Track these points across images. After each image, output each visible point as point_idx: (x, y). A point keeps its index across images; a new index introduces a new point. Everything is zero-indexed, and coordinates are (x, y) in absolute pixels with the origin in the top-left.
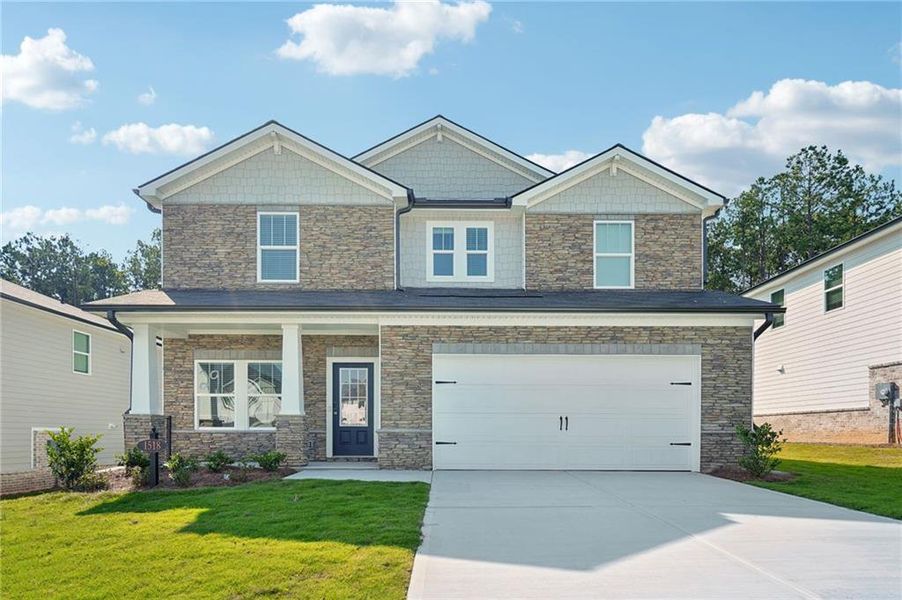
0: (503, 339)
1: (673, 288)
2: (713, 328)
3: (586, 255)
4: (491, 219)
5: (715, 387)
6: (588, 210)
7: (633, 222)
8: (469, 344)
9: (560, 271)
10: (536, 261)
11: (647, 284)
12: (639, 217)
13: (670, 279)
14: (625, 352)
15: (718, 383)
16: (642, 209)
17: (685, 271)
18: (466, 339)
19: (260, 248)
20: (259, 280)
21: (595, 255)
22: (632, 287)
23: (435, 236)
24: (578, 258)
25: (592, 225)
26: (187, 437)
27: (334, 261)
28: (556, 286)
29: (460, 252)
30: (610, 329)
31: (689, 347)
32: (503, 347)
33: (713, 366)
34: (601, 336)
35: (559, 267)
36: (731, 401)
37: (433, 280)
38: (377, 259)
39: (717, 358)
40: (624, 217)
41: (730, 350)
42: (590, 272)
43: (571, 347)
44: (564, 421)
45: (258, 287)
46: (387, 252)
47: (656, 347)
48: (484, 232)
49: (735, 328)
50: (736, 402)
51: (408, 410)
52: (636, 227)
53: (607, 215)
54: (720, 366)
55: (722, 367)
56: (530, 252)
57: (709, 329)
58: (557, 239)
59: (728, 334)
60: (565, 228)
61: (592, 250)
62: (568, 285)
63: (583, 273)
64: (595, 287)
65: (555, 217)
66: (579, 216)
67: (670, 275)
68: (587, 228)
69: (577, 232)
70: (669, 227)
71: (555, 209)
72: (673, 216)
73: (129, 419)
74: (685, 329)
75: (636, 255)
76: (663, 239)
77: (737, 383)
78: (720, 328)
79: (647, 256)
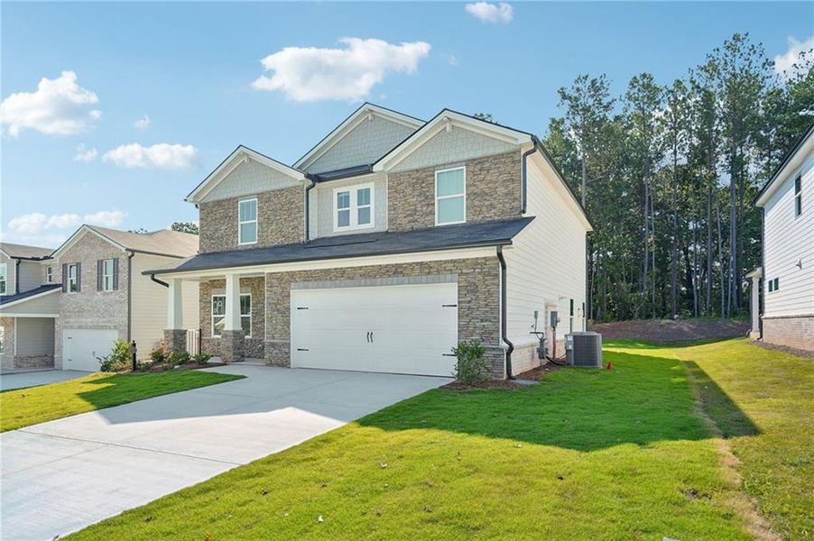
0: (328, 277)
1: (496, 218)
2: (467, 259)
3: (428, 200)
4: (372, 181)
5: (469, 308)
6: (431, 164)
7: (464, 168)
8: (310, 283)
9: (410, 215)
10: (395, 209)
11: (475, 218)
12: (468, 163)
13: (494, 211)
14: (403, 283)
15: (471, 305)
16: (472, 155)
17: (506, 202)
18: (310, 278)
19: (240, 223)
20: (240, 244)
21: (436, 198)
22: (464, 221)
23: (339, 198)
24: (423, 203)
25: (434, 175)
26: (209, 341)
27: (273, 227)
28: (408, 227)
29: (354, 208)
30: (393, 266)
31: (449, 277)
32: (329, 283)
33: (467, 290)
34: (388, 271)
35: (409, 212)
36: (482, 321)
37: (338, 230)
38: (296, 223)
39: (470, 284)
40: (458, 164)
41: (481, 277)
42: (432, 213)
43: (368, 281)
44: (370, 336)
45: (240, 248)
46: (301, 217)
47: (424, 278)
48: (368, 191)
49: (485, 258)
50: (487, 321)
51: (279, 327)
52: (467, 171)
53: (444, 165)
54: (472, 291)
55: (474, 291)
56: (391, 203)
57: (464, 260)
58: (409, 190)
59: (478, 264)
60: (414, 181)
61: (434, 195)
62: (417, 226)
63: (427, 215)
64: (436, 225)
65: (407, 174)
66: (424, 170)
67: (494, 208)
68: (429, 179)
69: (423, 183)
70: (493, 166)
71: (408, 167)
72: (497, 157)
73: (167, 332)
74: (446, 262)
75: (467, 194)
76: (489, 178)
77: (487, 305)
78: (473, 259)
79: (475, 194)
